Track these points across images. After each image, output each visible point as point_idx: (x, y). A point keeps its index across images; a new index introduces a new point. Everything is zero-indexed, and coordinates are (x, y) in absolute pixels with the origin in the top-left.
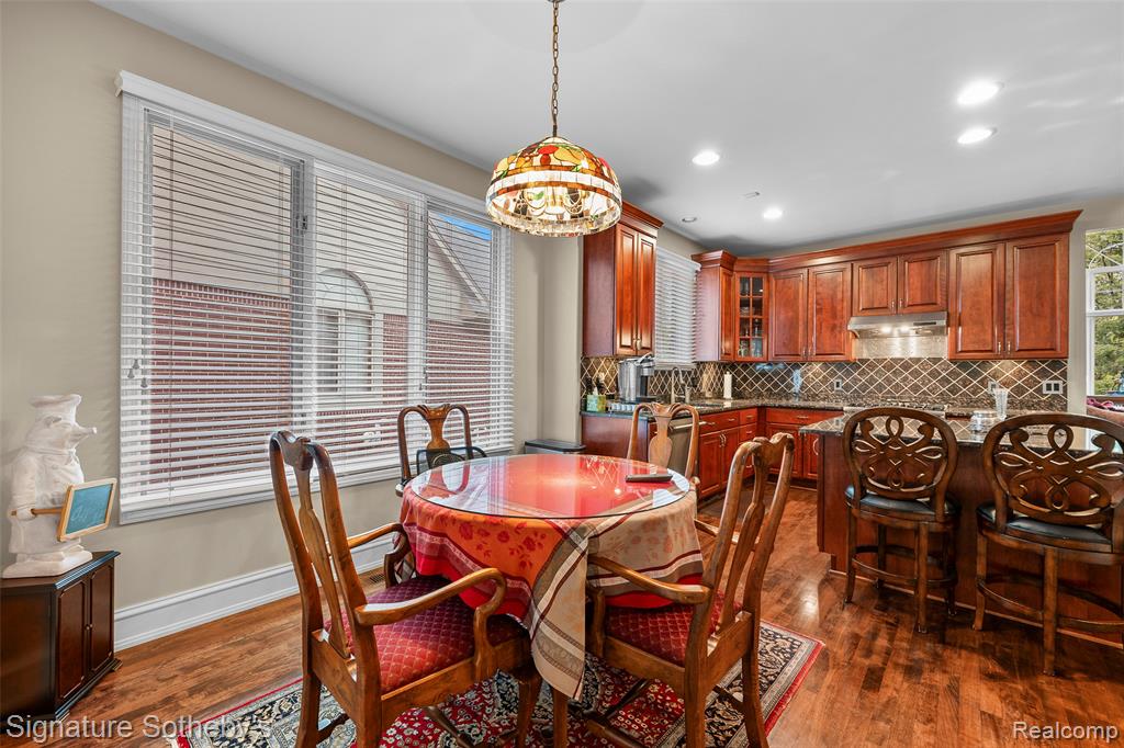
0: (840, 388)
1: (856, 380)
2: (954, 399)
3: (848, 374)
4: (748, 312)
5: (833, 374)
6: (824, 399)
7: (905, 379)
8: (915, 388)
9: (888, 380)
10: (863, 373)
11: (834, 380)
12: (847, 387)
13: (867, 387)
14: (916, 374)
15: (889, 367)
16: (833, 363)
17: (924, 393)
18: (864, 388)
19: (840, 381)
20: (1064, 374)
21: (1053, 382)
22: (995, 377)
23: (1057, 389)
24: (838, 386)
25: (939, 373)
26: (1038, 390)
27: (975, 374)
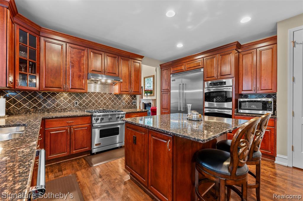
0: (77, 105)
1: (84, 101)
2: (115, 107)
3: (81, 98)
4: (26, 56)
5: (74, 98)
6: (70, 111)
7: (102, 100)
8: (105, 104)
9: (96, 101)
10: (87, 98)
11: (74, 101)
12: (80, 105)
13: (89, 104)
14: (105, 98)
15: (96, 96)
16: (74, 93)
17: (107, 105)
18: (87, 104)
19: (77, 101)
20: (136, 99)
21: (134, 101)
22: (124, 100)
23: (135, 103)
24: (76, 104)
25: (112, 99)
26: (132, 103)
27: (120, 99)
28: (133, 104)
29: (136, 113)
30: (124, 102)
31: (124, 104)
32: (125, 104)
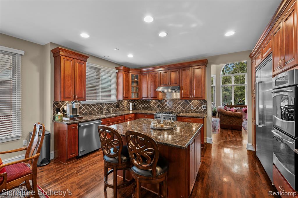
3: (161, 103)
4: (134, 85)
5: (157, 103)
6: (155, 110)
7: (173, 105)
9: (170, 105)
10: (164, 103)
12: (161, 107)
15: (170, 101)
16: (157, 100)
18: (164, 107)
20: (207, 104)
21: (204, 106)
22: (192, 104)
23: (205, 108)
24: (158, 106)
25: (181, 103)
26: (201, 108)
27: (188, 103)
28: (203, 108)
29: (188, 118)
30: (192, 107)
31: (192, 108)
32: (194, 108)
